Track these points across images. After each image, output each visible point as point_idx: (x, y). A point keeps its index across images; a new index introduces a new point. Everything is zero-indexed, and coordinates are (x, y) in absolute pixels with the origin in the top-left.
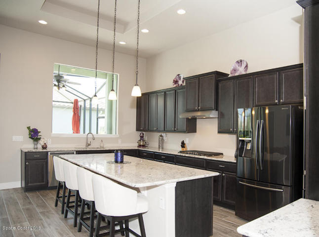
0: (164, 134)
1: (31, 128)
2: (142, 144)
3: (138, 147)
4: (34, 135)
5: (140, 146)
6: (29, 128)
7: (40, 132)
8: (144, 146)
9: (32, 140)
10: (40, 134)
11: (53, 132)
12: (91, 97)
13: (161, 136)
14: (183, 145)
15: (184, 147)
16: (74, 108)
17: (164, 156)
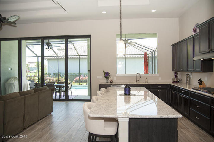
0: (190, 74)
1: (105, 72)
2: (175, 80)
3: (172, 82)
4: (107, 75)
5: (174, 82)
6: (104, 71)
7: (110, 73)
8: (177, 82)
9: (105, 78)
10: (109, 75)
11: (117, 73)
12: (154, 50)
13: (188, 75)
14: (200, 82)
15: (202, 84)
16: (144, 58)
17: (183, 90)
